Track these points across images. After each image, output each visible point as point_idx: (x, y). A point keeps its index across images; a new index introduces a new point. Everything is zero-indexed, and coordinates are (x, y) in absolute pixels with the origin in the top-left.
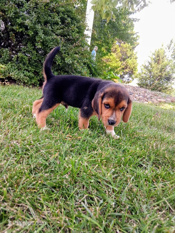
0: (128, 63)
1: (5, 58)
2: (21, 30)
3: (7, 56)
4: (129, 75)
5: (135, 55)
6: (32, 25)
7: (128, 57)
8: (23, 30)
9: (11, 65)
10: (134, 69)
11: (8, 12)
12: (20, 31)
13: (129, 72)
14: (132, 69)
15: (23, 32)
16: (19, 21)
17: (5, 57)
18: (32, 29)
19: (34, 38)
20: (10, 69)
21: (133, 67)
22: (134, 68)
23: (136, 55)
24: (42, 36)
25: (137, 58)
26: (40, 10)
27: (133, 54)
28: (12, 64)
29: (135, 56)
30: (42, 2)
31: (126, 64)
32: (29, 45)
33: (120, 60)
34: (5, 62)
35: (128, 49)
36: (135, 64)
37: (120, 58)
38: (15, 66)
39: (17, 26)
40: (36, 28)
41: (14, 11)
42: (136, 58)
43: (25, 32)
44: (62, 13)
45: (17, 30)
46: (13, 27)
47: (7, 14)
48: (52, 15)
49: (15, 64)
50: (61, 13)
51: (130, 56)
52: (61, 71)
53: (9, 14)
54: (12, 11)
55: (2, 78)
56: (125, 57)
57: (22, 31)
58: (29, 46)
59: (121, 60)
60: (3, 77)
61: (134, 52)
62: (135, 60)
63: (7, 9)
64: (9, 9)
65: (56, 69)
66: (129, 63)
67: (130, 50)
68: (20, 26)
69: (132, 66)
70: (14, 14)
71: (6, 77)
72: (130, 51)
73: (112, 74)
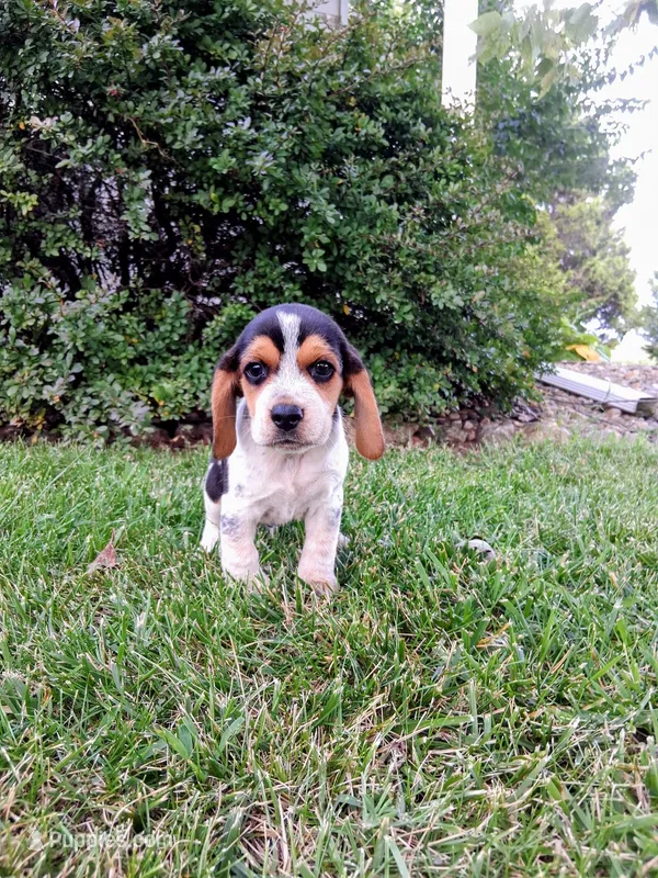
0: (594, 272)
1: (172, 331)
2: (228, 203)
3: (181, 324)
4: (603, 321)
5: (617, 240)
6: (279, 174)
7: (594, 253)
8: (237, 203)
9: (200, 359)
10: (621, 295)
11: (177, 132)
12: (226, 211)
13: (604, 307)
14: (615, 296)
15: (238, 211)
16: (222, 163)
17: (173, 326)
18: (279, 189)
19: (281, 231)
20: (196, 375)
21: (616, 288)
22: (621, 288)
23: (624, 239)
24: (329, 213)
25: (628, 251)
26: (308, 102)
27: (610, 237)
28: (201, 355)
29: (618, 244)
30: (314, 68)
31: (586, 279)
32: (262, 263)
33: (560, 267)
34: (173, 347)
35: (589, 223)
36: (624, 276)
37: (558, 259)
38: (214, 359)
39: (212, 188)
40: (297, 184)
41: (200, 123)
42: (624, 252)
43: (247, 213)
44: (388, 104)
45: (212, 207)
46: (196, 197)
47: (169, 139)
48: (345, 121)
49: (211, 353)
50: (383, 106)
51: (600, 247)
52: (394, 347)
53: (179, 138)
54: (189, 124)
55: (168, 421)
56: (581, 253)
57: (233, 209)
58: (266, 265)
59: (563, 269)
60: (170, 413)
61: (614, 227)
62: (620, 258)
63: (170, 120)
64: (177, 119)
65: (372, 343)
66: (598, 273)
67: (598, 223)
68: (222, 189)
69: (613, 284)
70: (201, 136)
71: (184, 414)
72: (596, 227)
73: (565, 327)
